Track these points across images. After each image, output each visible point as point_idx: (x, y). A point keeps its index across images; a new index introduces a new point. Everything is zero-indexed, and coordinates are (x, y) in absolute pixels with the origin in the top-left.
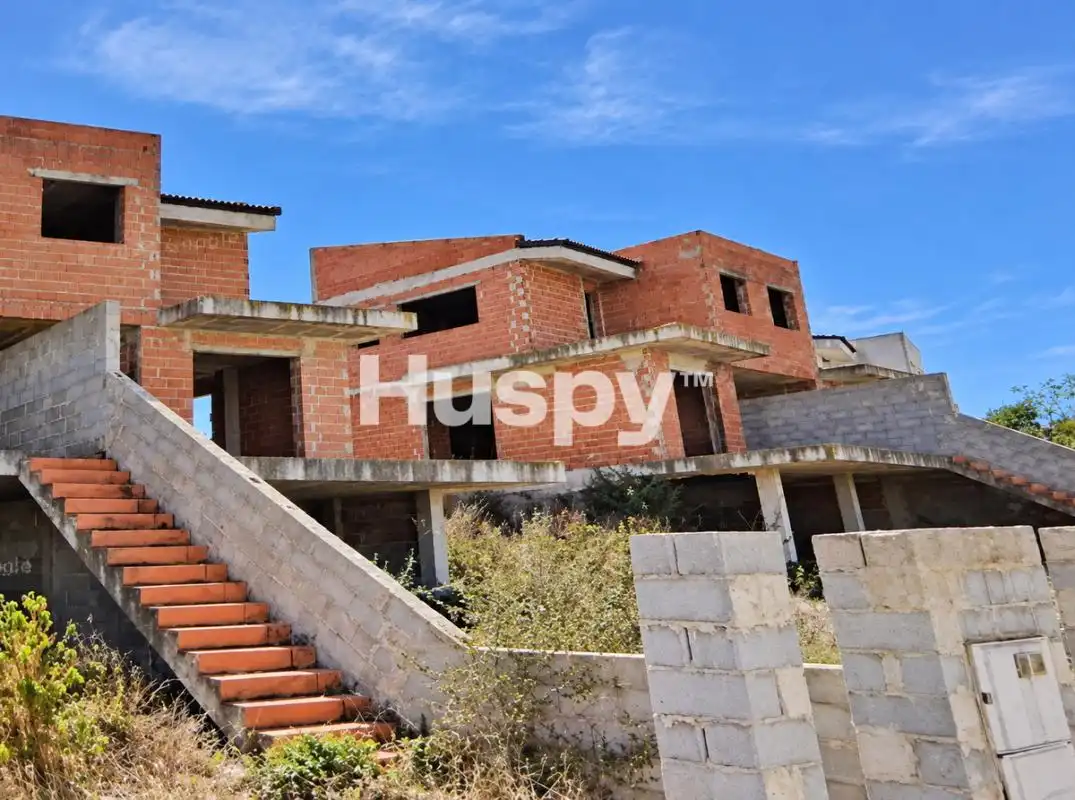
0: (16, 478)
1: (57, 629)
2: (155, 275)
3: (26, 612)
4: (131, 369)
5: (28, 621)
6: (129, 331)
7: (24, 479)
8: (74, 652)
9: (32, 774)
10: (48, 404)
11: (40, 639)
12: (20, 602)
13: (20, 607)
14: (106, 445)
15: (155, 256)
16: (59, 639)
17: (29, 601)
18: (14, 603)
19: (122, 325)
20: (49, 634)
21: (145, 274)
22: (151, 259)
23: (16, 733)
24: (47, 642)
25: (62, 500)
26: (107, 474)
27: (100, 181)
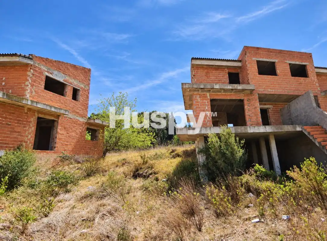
0: (302, 131)
1: (319, 165)
2: (317, 84)
3: (311, 161)
4: (318, 105)
5: (312, 163)
6: (316, 97)
7: (304, 131)
8: (323, 169)
9: (320, 197)
10: (304, 114)
11: (315, 167)
12: (309, 159)
13: (310, 160)
14: (318, 123)
15: (316, 80)
16: (319, 167)
17: (311, 159)
18: (308, 160)
19: (314, 96)
20: (317, 165)
21: (315, 85)
22: (316, 81)
23: (315, 189)
24: (317, 168)
25: (313, 135)
26: (321, 129)
27: (301, 63)
